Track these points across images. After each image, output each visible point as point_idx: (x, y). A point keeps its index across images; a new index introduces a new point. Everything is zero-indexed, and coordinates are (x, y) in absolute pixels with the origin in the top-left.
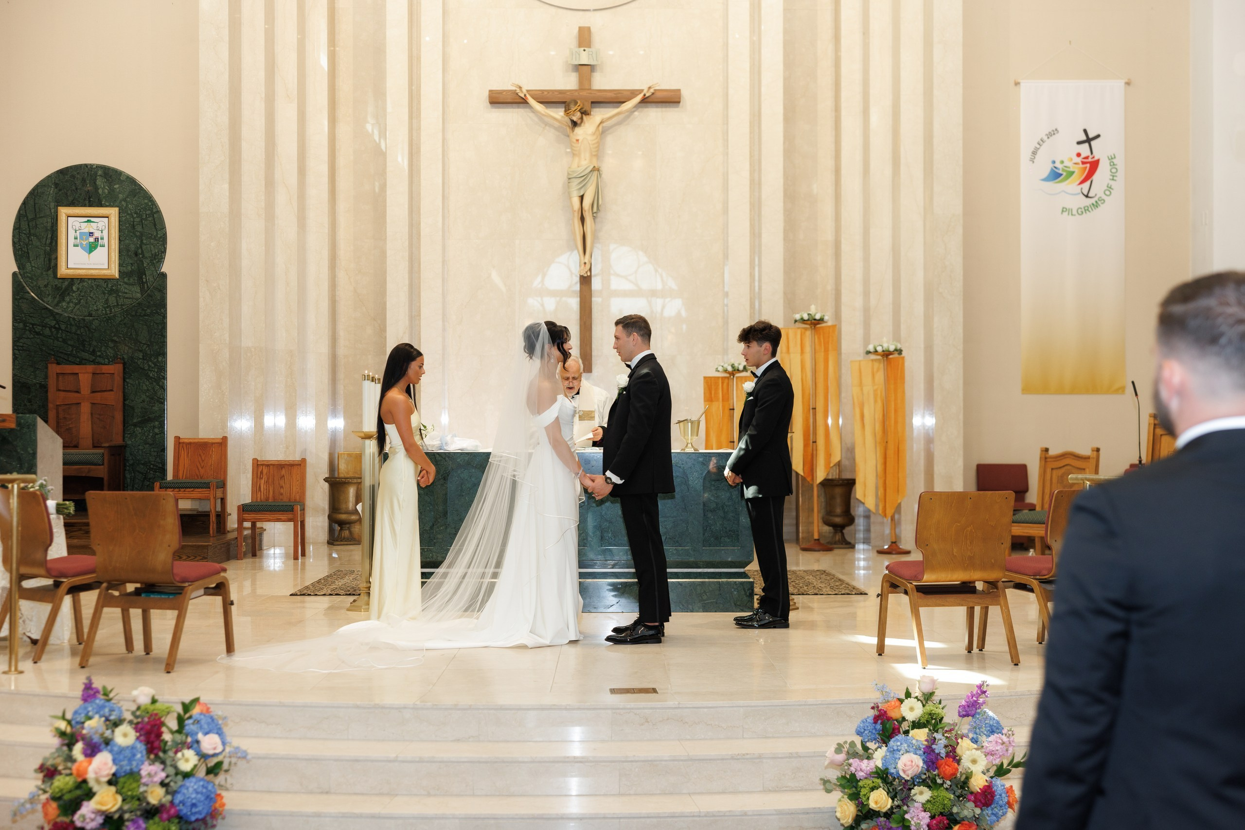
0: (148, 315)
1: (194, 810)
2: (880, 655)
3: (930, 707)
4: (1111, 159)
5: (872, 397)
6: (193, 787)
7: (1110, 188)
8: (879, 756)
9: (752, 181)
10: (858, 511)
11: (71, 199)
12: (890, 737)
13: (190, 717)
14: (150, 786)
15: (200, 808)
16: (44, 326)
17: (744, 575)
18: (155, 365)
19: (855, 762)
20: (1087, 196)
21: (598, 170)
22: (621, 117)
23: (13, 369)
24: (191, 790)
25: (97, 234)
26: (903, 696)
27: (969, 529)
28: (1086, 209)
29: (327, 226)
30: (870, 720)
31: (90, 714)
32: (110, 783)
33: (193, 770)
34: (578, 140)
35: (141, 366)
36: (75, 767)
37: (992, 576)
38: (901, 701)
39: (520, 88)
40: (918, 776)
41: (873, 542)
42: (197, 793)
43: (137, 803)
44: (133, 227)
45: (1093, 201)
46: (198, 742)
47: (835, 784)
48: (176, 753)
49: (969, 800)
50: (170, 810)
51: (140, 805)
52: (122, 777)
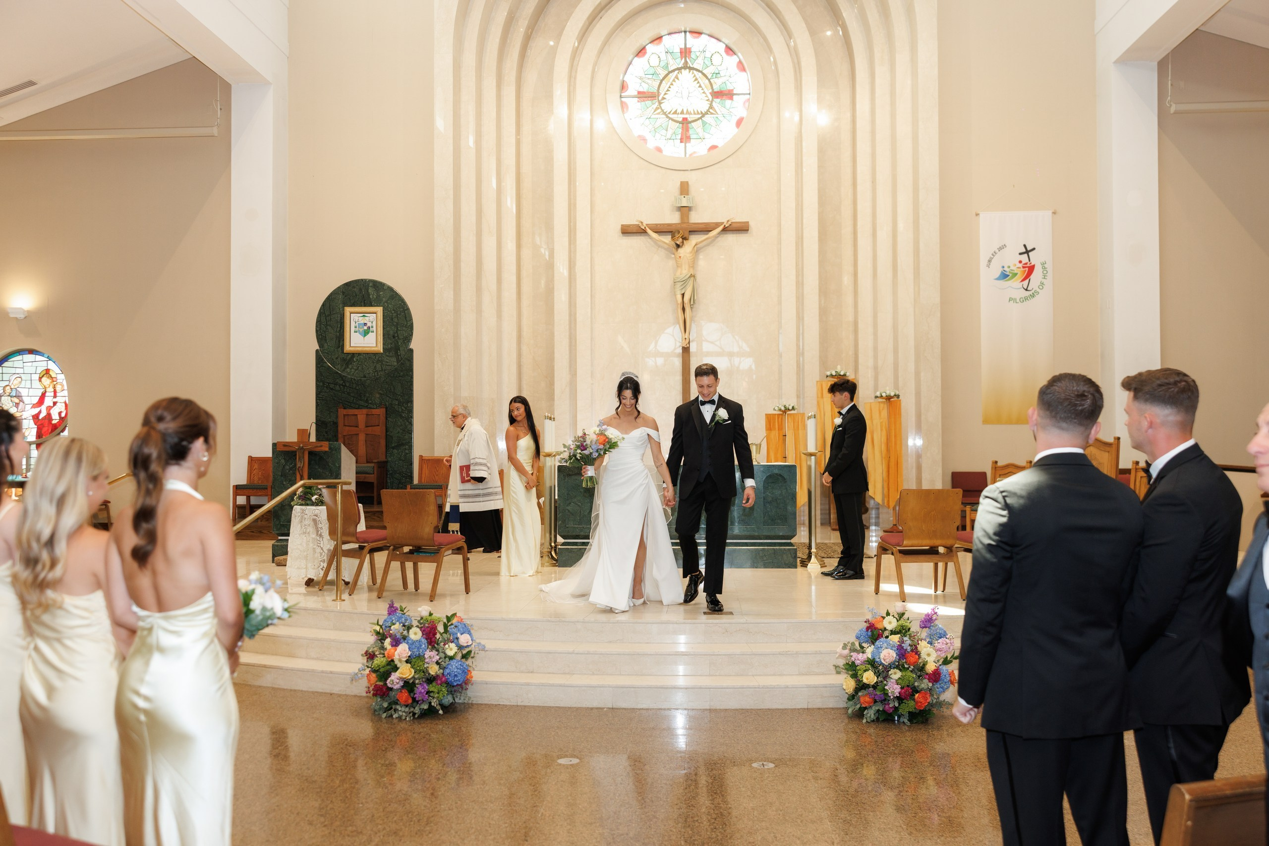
0: (401, 377)
1: (456, 679)
2: (877, 594)
3: (902, 622)
4: (1043, 264)
5: (879, 427)
7: (1042, 284)
8: (870, 651)
9: (797, 282)
10: (871, 504)
11: (352, 302)
12: (877, 639)
13: (452, 624)
14: (430, 664)
15: (459, 678)
16: (336, 384)
17: (791, 544)
18: (406, 409)
19: (854, 654)
20: (1026, 290)
21: (694, 276)
22: (709, 240)
23: (316, 413)
24: (454, 666)
25: (369, 324)
26: (885, 615)
27: (933, 513)
28: (1026, 299)
29: (515, 316)
30: (864, 630)
31: (394, 621)
32: (407, 662)
33: (454, 655)
34: (680, 257)
35: (397, 409)
36: (386, 653)
37: (949, 542)
38: (884, 618)
39: (642, 223)
40: (893, 663)
41: (881, 525)
42: (458, 669)
43: (423, 674)
44: (392, 319)
45: (1030, 293)
46: (457, 638)
47: (842, 668)
48: (444, 645)
49: (925, 678)
50: (442, 679)
51: (425, 675)
52: (414, 658)
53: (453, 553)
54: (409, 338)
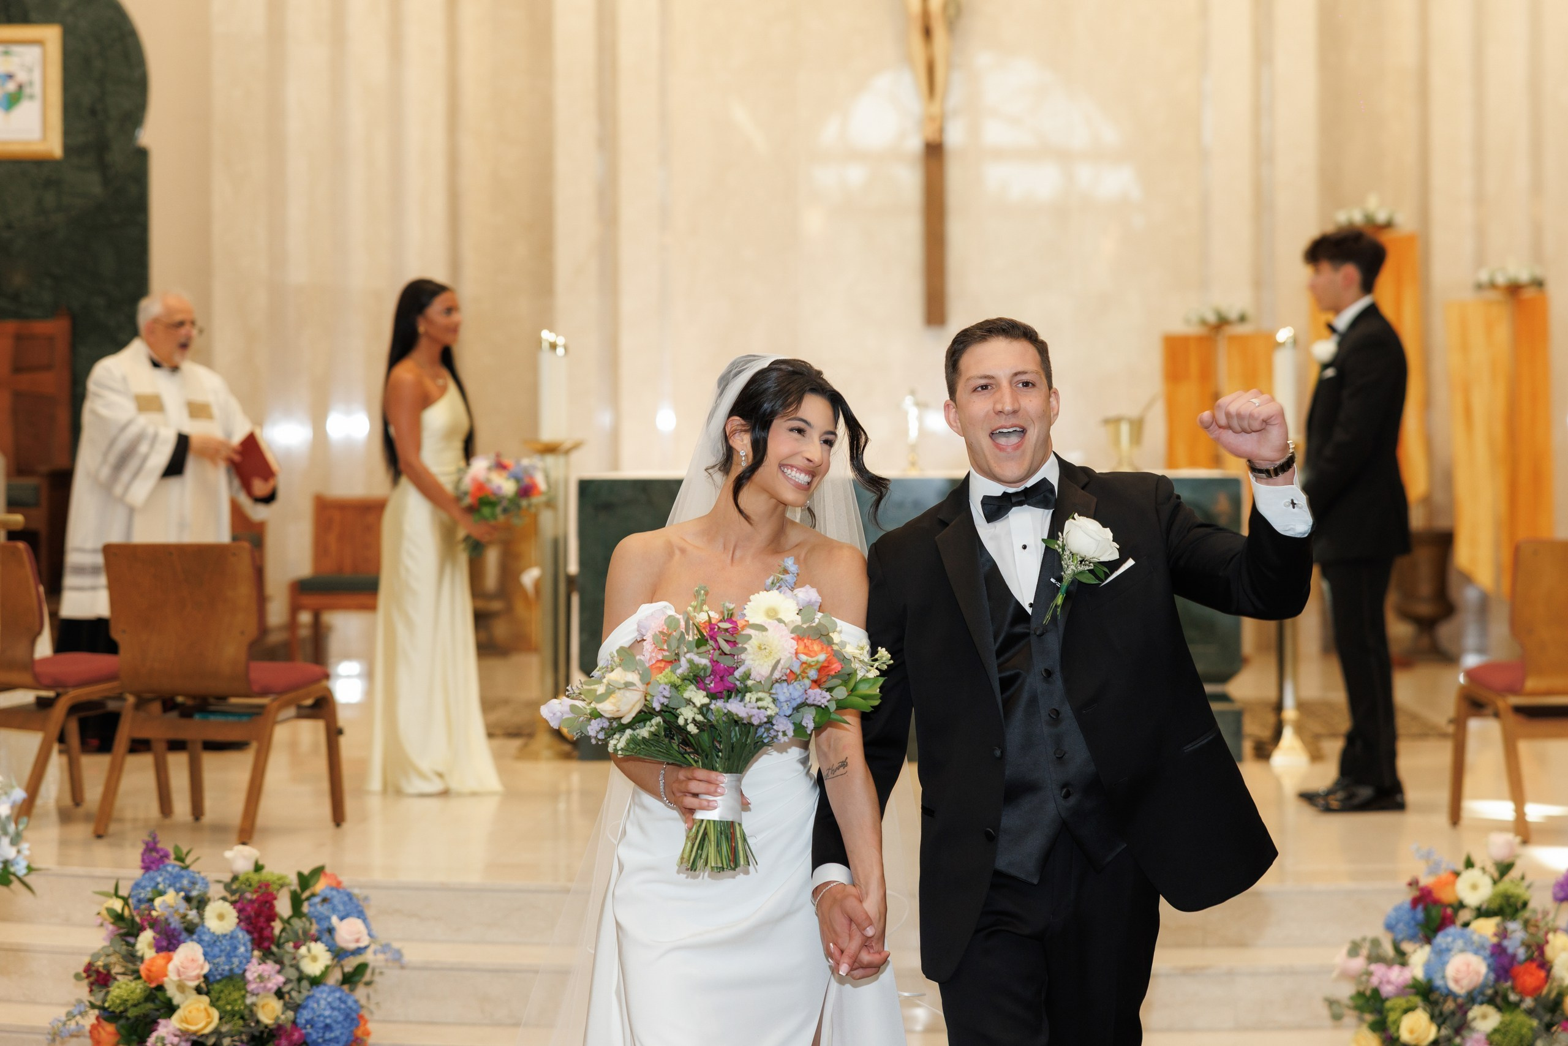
0: (115, 227)
1: (328, 1035)
2: (1453, 821)
3: (1506, 885)
5: (1486, 372)
6: (325, 999)
8: (1419, 957)
10: (1466, 595)
12: (1438, 930)
13: (314, 895)
14: (260, 997)
15: (337, 1033)
17: (1223, 697)
19: (1378, 969)
24: (323, 1003)
25: (22, 76)
26: (1460, 866)
30: (1407, 906)
31: (161, 886)
32: (199, 990)
33: (324, 974)
35: (103, 323)
36: (143, 968)
38: (1457, 874)
40: (1480, 990)
42: (333, 1009)
43: (241, 1022)
44: (89, 62)
46: (331, 931)
47: (1347, 1007)
48: (297, 947)
50: (292, 1034)
51: (246, 1025)
52: (219, 981)
53: (300, 716)
54: (135, 115)
